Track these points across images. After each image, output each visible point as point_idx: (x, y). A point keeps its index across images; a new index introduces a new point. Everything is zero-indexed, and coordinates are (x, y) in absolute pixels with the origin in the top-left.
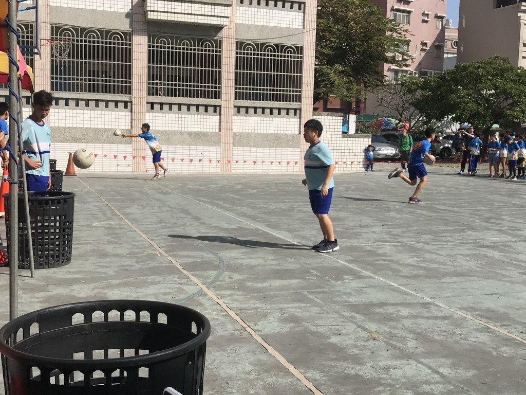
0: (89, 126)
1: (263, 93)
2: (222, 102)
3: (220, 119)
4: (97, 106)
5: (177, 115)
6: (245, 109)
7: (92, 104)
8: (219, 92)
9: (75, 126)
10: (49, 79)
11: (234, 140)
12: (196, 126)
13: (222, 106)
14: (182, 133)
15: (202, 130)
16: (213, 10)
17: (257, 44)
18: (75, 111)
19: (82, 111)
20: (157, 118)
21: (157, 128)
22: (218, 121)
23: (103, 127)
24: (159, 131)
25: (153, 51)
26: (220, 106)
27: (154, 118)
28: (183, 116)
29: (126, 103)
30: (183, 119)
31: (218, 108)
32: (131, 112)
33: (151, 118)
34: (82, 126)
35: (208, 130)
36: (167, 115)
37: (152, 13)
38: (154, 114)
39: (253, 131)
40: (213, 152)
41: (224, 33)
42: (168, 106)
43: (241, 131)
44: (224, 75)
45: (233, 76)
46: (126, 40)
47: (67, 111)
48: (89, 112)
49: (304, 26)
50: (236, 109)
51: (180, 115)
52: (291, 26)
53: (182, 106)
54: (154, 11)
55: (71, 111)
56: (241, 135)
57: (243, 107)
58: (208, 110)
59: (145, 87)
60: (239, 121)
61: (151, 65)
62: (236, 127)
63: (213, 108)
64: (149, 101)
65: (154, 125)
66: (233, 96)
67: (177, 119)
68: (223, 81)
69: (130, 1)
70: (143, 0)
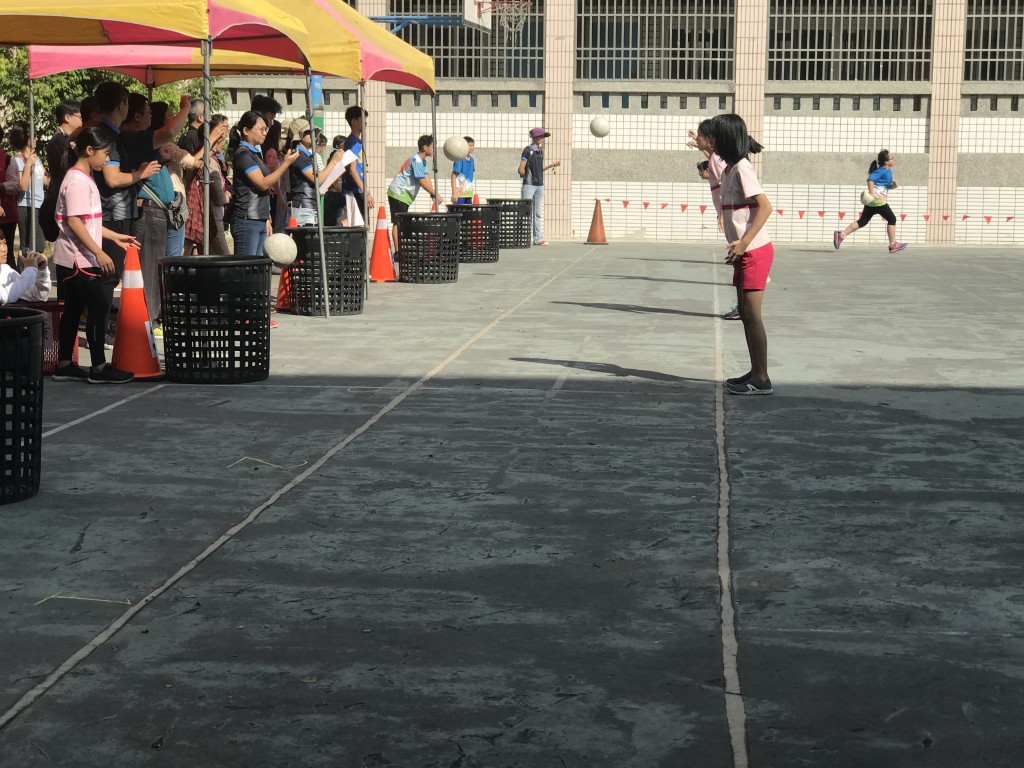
0: (647, 147)
2: (934, 87)
3: (928, 125)
4: (664, 105)
5: (830, 120)
6: (988, 101)
7: (654, 101)
8: (927, 65)
9: (619, 147)
10: (572, 54)
11: (960, 170)
12: (872, 143)
13: (933, 97)
14: (839, 158)
18: (620, 117)
19: (634, 117)
20: (787, 127)
21: (787, 149)
22: (923, 129)
23: (675, 148)
24: (790, 154)
26: (929, 97)
27: (780, 127)
28: (844, 120)
29: (722, 97)
30: (844, 128)
31: (924, 102)
33: (773, 127)
34: (633, 147)
35: (899, 150)
36: (809, 119)
38: (781, 119)
39: (1008, 151)
40: (912, 198)
42: (811, 100)
43: (979, 150)
44: (939, 28)
45: (961, 29)
47: (606, 117)
48: (648, 118)
50: (968, 101)
51: (837, 120)
53: (843, 100)
55: (613, 117)
56: (977, 159)
57: (984, 96)
58: (902, 105)
59: (762, 62)
60: (973, 128)
61: (777, 15)
62: (965, 142)
63: (911, 102)
64: (769, 92)
65: (780, 141)
66: (960, 73)
67: (830, 127)
68: (936, 41)
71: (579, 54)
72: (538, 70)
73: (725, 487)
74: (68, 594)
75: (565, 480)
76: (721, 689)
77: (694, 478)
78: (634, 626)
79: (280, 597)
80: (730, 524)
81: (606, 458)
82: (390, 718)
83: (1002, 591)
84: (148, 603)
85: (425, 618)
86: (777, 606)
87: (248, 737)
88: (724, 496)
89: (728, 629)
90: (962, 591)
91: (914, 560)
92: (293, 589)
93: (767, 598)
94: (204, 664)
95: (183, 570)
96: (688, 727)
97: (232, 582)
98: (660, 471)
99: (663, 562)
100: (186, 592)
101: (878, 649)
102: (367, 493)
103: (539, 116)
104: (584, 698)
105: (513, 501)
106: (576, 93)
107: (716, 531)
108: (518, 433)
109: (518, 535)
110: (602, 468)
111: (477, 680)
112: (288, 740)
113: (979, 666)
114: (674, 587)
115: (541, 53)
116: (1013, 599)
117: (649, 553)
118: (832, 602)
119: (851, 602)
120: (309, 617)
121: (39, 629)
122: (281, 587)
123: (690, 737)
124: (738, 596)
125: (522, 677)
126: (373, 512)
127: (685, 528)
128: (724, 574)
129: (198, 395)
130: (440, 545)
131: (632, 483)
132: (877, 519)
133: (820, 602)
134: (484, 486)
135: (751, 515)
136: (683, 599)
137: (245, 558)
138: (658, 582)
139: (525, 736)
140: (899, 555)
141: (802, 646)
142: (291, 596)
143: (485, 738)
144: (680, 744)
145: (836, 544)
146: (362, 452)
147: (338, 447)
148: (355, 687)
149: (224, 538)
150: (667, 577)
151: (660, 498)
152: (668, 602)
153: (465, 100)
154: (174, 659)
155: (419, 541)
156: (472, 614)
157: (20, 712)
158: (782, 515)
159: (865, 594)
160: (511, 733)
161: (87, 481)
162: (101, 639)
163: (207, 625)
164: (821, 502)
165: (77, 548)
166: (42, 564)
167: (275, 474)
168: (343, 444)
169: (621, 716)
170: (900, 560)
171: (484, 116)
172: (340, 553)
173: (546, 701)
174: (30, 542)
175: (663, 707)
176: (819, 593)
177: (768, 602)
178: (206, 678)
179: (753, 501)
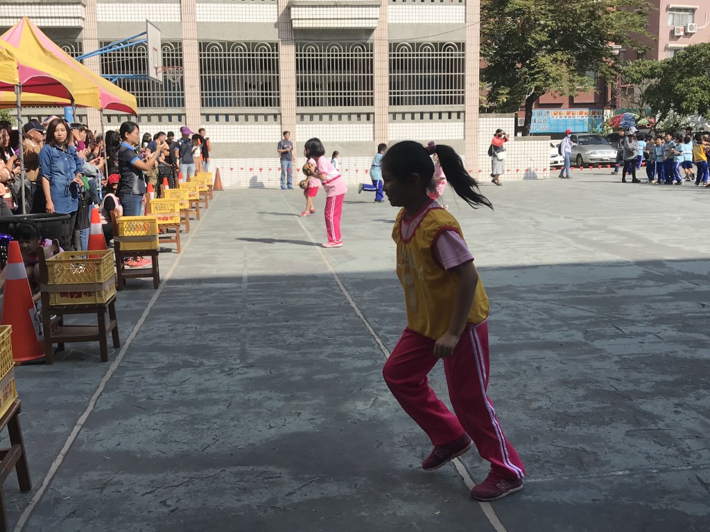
0: (239, 141)
1: (421, 97)
2: (375, 109)
3: (374, 127)
4: (247, 119)
5: (328, 126)
6: (401, 115)
7: (241, 118)
8: (372, 98)
9: (225, 141)
10: (199, 95)
13: (376, 114)
15: (355, 140)
16: (360, 12)
17: (412, 44)
18: (225, 126)
19: (232, 126)
20: (308, 129)
22: (372, 129)
23: (253, 141)
25: (301, 60)
26: (374, 113)
27: (304, 130)
28: (335, 126)
29: (275, 116)
30: (335, 129)
31: (371, 116)
32: (281, 124)
33: (301, 130)
34: (232, 141)
35: (361, 140)
36: (318, 126)
37: (297, 21)
38: (304, 126)
40: (367, 162)
41: (375, 34)
42: (318, 116)
44: (376, 81)
45: (387, 81)
46: (273, 51)
47: (218, 126)
48: (239, 126)
49: (465, 20)
50: (392, 115)
51: (331, 126)
52: (451, 22)
53: (333, 116)
54: (298, 19)
55: (222, 126)
57: (399, 113)
58: (361, 118)
59: (294, 98)
60: (394, 128)
61: (300, 75)
62: (391, 135)
63: (366, 116)
64: (298, 112)
65: (304, 136)
66: (387, 102)
68: (376, 87)
69: (276, 10)
70: (288, 8)
71: (202, 94)
72: (182, 103)
106: (202, 114)
115: (183, 94)
153: (145, 119)
171: (155, 127)
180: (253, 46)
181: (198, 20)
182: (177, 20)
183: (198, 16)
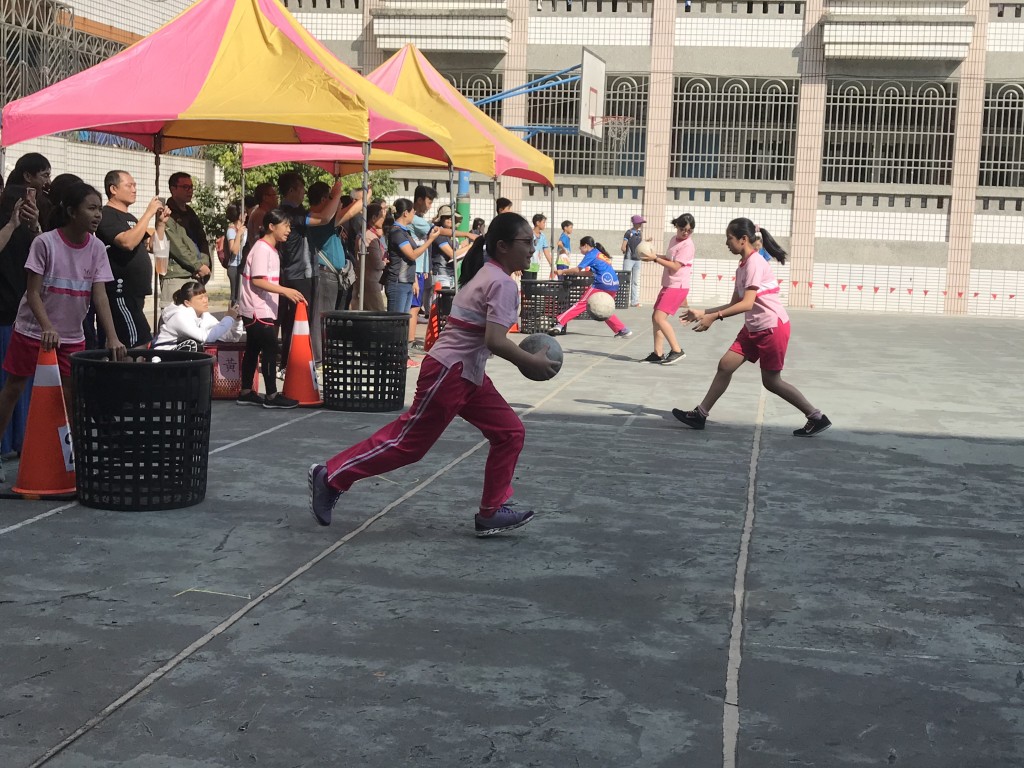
2: (954, 190)
3: (948, 220)
4: (737, 199)
5: (870, 214)
6: (998, 202)
7: (730, 196)
8: (949, 172)
10: (667, 158)
11: (973, 256)
12: (903, 232)
13: (953, 198)
14: (876, 244)
15: (914, 239)
16: (939, 34)
18: (703, 208)
19: (714, 209)
20: (835, 218)
21: (834, 236)
22: (945, 223)
24: (836, 239)
25: (834, 107)
26: (950, 198)
28: (881, 214)
29: (784, 194)
30: (881, 220)
31: (946, 201)
32: (792, 208)
33: (824, 218)
34: (712, 232)
35: (925, 239)
36: (853, 213)
37: (832, 46)
38: (830, 212)
39: (1013, 242)
40: (933, 277)
41: (963, 70)
42: (855, 198)
43: (989, 241)
44: (959, 144)
45: (977, 145)
46: (790, 92)
47: (693, 208)
48: (724, 209)
50: (981, 202)
51: (876, 214)
53: (880, 198)
54: (835, 43)
55: (698, 208)
56: (987, 248)
57: (994, 198)
58: (928, 203)
59: (817, 167)
60: (985, 223)
61: (830, 131)
62: (978, 234)
63: (936, 201)
64: (821, 191)
65: (829, 229)
66: (976, 179)
67: (869, 220)
68: (958, 155)
69: (801, 28)
70: (821, 25)
71: (672, 158)
72: (640, 170)
73: (750, 515)
74: (203, 588)
75: (621, 503)
76: (721, 699)
77: (725, 506)
78: (657, 637)
79: (371, 597)
80: (750, 548)
81: (657, 486)
82: (439, 712)
83: (971, 620)
84: (265, 598)
85: (486, 621)
86: (780, 624)
87: (319, 725)
88: (749, 524)
89: (735, 644)
90: (938, 619)
91: (899, 588)
92: (385, 591)
93: (772, 617)
94: (298, 656)
95: (301, 570)
96: (689, 734)
97: (336, 583)
98: (699, 499)
99: (689, 580)
100: (297, 590)
101: (860, 669)
102: (460, 508)
103: (640, 206)
104: (605, 701)
105: (576, 519)
106: (668, 189)
107: (738, 554)
108: (590, 462)
109: (576, 550)
110: (652, 494)
111: (518, 680)
112: (351, 729)
113: (945, 689)
114: (696, 602)
115: (643, 157)
116: (980, 628)
117: (679, 570)
118: (827, 623)
119: (843, 624)
120: (392, 616)
121: (173, 618)
122: (375, 588)
123: (688, 743)
124: (749, 614)
125: (555, 679)
126: (462, 525)
127: (712, 551)
128: (739, 593)
129: (346, 420)
130: (510, 556)
131: (674, 508)
132: (873, 550)
133: (816, 623)
134: (555, 506)
135: (770, 541)
136: (701, 614)
137: (351, 562)
138: (682, 597)
139: (548, 736)
140: (889, 583)
141: (795, 662)
142: (382, 597)
143: (516, 735)
144: (679, 749)
145: (835, 571)
146: (464, 473)
147: (446, 469)
148: (415, 683)
149: (338, 543)
150: (690, 593)
151: (694, 523)
152: (688, 615)
153: (583, 192)
154: (274, 650)
155: (494, 552)
156: (525, 619)
157: (139, 692)
158: (795, 543)
159: (856, 617)
160: (538, 732)
161: (242, 490)
162: (219, 629)
163: (308, 620)
164: (829, 533)
165: (218, 549)
166: (189, 561)
167: (393, 489)
168: (450, 466)
169: (632, 720)
170: (889, 588)
171: (597, 205)
172: (429, 560)
173: (571, 702)
174: (184, 541)
175: (670, 714)
176: (816, 614)
177: (773, 620)
178: (296, 669)
179: (773, 529)
180: (758, 84)
181: (677, 44)
182: (645, 43)
183: (677, 37)
